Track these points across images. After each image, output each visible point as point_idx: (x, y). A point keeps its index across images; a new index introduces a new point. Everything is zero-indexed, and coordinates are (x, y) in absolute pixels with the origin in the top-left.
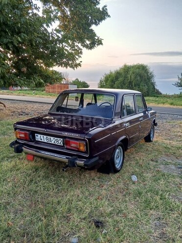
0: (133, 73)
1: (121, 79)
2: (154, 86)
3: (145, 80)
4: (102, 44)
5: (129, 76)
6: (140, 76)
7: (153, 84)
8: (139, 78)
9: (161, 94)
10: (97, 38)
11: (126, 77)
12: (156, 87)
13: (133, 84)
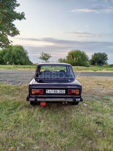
0: (15, 50)
1: (7, 54)
2: (28, 59)
3: (23, 55)
4: (19, 34)
5: (13, 52)
6: (20, 52)
7: (28, 58)
8: (19, 54)
9: (32, 63)
10: (16, 30)
11: (10, 53)
12: (29, 59)
13: (16, 57)
